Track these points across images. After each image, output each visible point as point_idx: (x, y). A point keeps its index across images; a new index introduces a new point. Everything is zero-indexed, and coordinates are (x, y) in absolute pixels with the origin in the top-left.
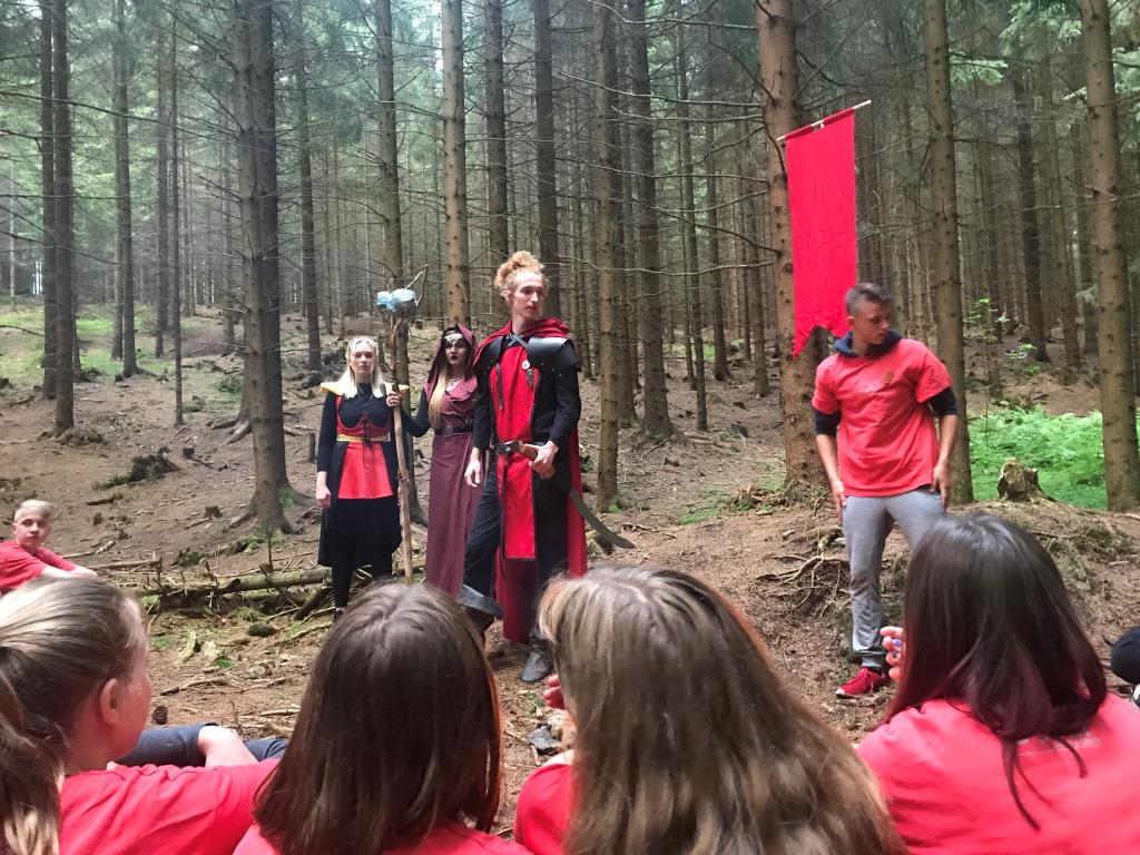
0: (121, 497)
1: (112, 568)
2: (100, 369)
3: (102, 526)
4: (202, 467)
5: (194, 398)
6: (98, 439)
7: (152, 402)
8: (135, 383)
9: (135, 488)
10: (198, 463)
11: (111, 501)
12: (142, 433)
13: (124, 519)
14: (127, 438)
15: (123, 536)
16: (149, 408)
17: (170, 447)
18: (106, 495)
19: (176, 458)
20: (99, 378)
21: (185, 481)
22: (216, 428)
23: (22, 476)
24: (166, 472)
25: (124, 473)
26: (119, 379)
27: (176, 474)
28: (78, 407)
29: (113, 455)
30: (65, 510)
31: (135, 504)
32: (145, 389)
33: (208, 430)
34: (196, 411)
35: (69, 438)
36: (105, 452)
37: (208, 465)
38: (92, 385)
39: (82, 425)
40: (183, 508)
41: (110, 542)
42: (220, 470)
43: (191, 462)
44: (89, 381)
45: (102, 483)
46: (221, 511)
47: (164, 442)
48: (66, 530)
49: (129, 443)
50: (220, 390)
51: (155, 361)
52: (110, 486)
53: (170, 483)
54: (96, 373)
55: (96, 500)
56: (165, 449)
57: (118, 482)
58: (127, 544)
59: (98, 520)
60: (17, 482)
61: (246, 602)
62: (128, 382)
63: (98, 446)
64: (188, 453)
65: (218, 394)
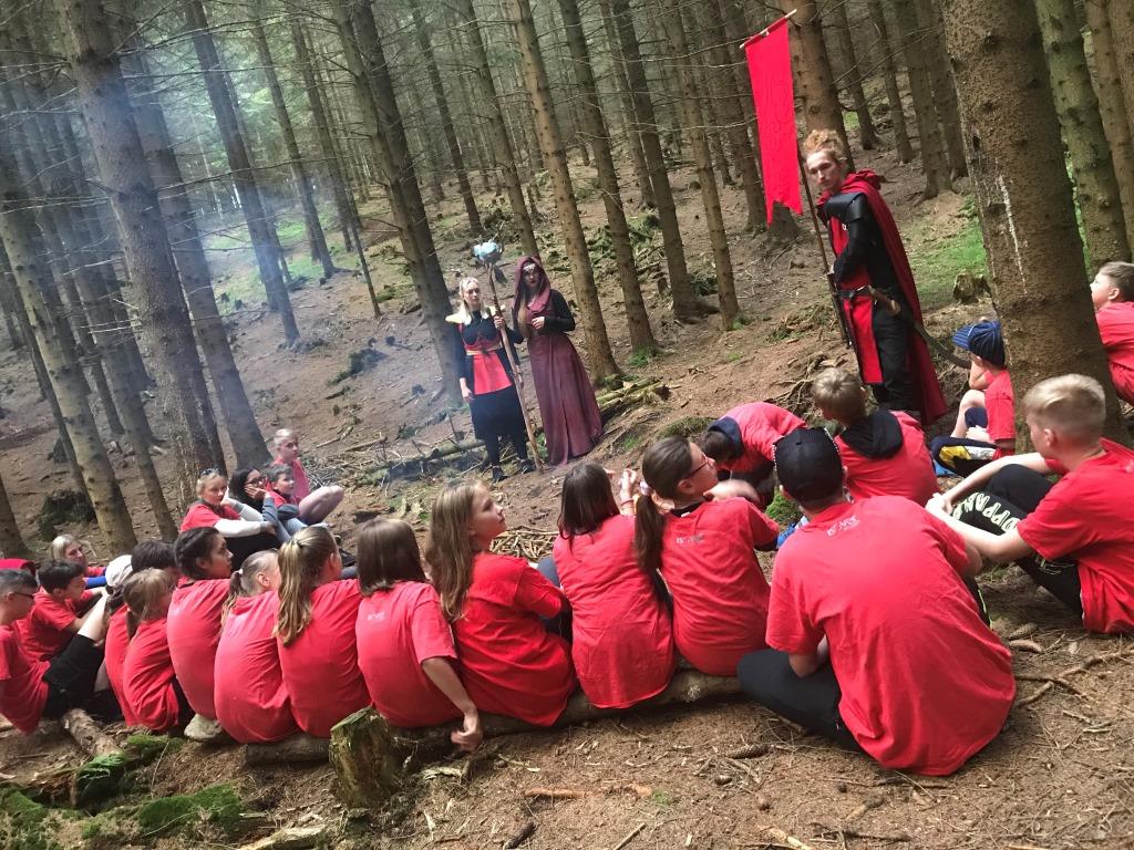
0: (349, 388)
1: (355, 450)
2: (306, 275)
3: (341, 415)
4: (404, 350)
5: (386, 287)
6: (320, 343)
7: (353, 299)
8: (337, 283)
9: (358, 378)
10: (400, 347)
11: (342, 393)
12: (352, 329)
13: (355, 407)
14: (342, 336)
15: (357, 422)
16: (352, 304)
17: (376, 338)
18: (338, 389)
19: (381, 347)
20: (307, 283)
21: (393, 365)
22: (408, 313)
23: (274, 385)
24: (377, 360)
25: (346, 368)
26: (323, 282)
27: (385, 360)
28: (298, 316)
29: (334, 353)
30: (312, 407)
31: (360, 392)
32: (345, 287)
33: (401, 316)
34: (390, 298)
35: (299, 346)
36: (328, 351)
37: (407, 348)
38: (303, 292)
39: (306, 332)
40: (396, 390)
41: (349, 428)
42: (418, 350)
43: (394, 348)
44: (300, 289)
45: (332, 380)
46: (424, 388)
47: (370, 334)
48: (317, 423)
49: (344, 340)
50: (405, 274)
51: (348, 255)
52: (339, 381)
53: (382, 369)
54: (303, 279)
55: (331, 394)
56: (373, 340)
57: (343, 376)
58: (362, 427)
59: (337, 411)
60: (272, 391)
61: (447, 464)
62: (331, 282)
63: (322, 348)
64: (390, 341)
65: (404, 278)
